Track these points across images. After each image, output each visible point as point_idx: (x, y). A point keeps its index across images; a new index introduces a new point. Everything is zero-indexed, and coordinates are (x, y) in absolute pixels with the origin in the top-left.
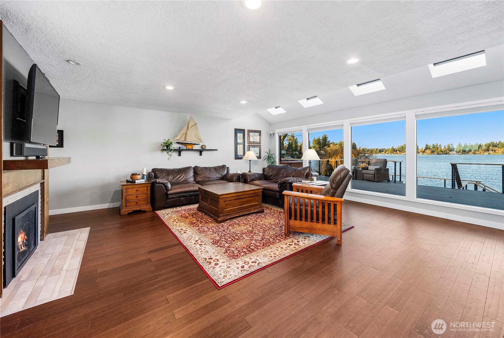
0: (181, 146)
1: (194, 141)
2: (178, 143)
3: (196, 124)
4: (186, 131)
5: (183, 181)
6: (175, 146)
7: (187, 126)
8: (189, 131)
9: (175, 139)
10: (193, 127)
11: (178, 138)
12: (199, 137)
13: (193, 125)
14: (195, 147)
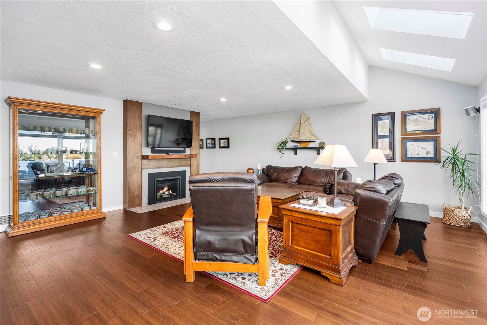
0: (296, 144)
1: (309, 138)
2: (292, 141)
3: (309, 119)
4: (299, 128)
5: (283, 180)
6: (290, 145)
7: (299, 123)
8: (301, 128)
9: (290, 138)
10: (306, 123)
11: (292, 136)
12: (313, 133)
13: (305, 121)
14: (311, 145)
